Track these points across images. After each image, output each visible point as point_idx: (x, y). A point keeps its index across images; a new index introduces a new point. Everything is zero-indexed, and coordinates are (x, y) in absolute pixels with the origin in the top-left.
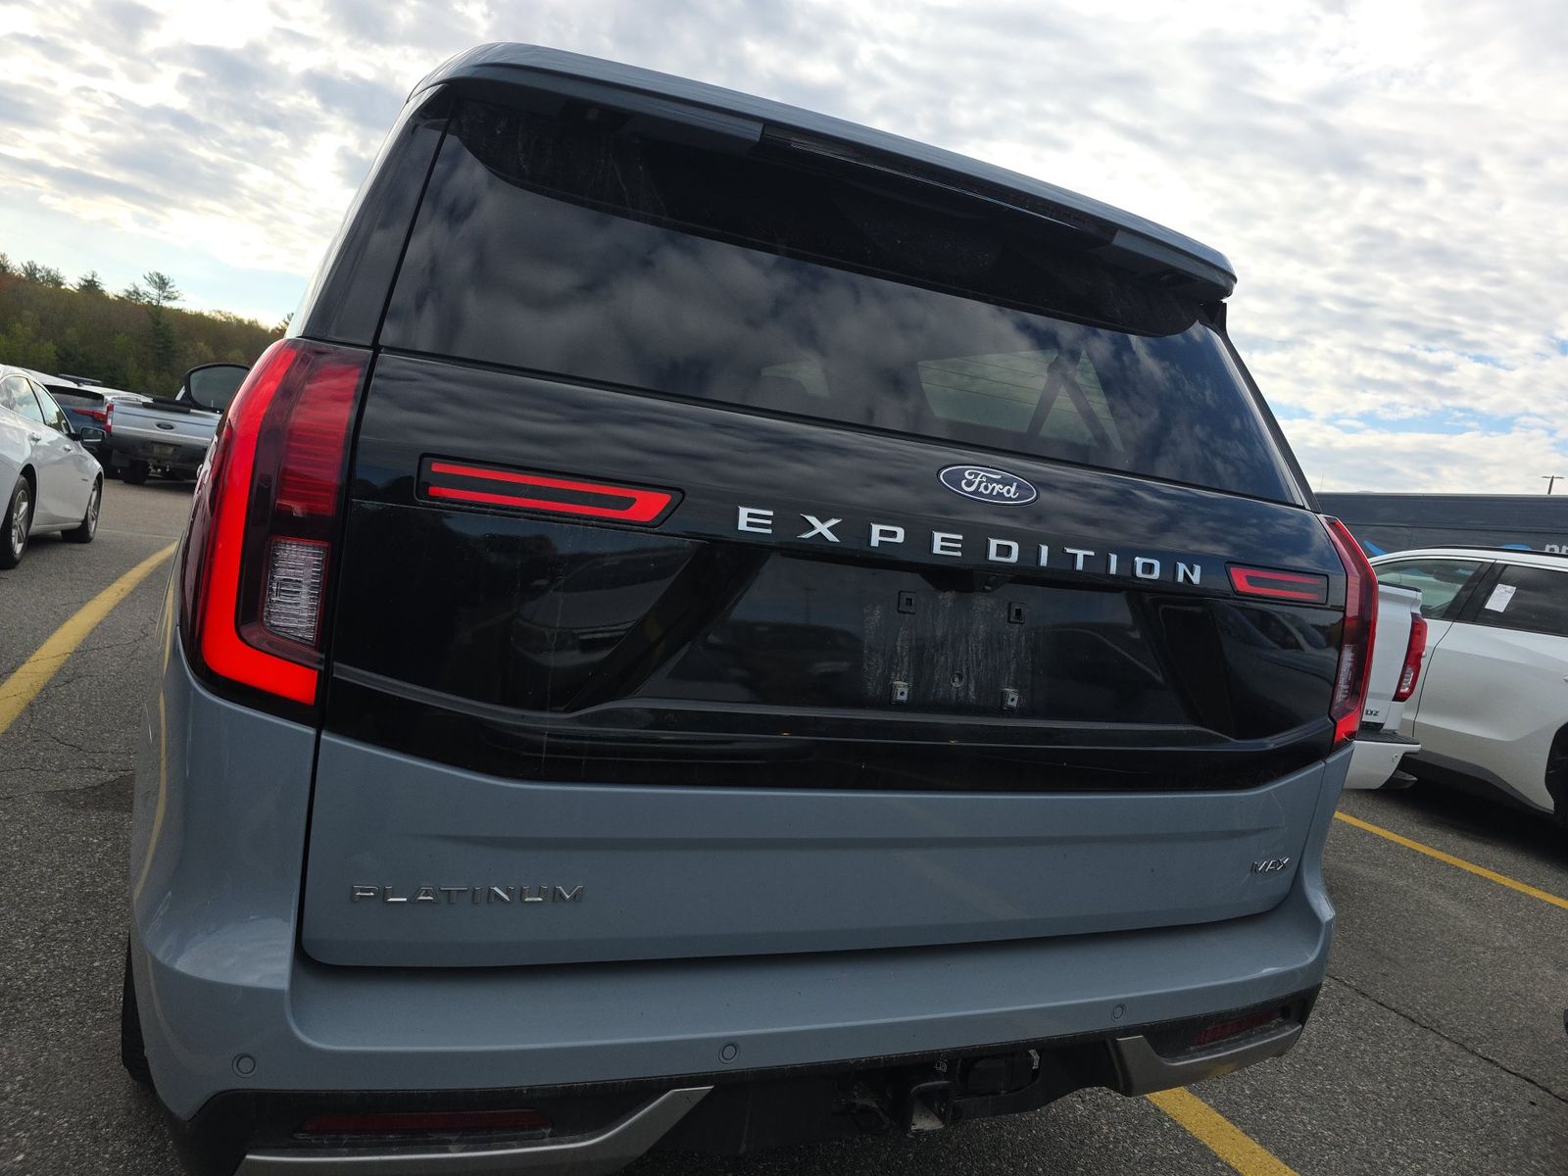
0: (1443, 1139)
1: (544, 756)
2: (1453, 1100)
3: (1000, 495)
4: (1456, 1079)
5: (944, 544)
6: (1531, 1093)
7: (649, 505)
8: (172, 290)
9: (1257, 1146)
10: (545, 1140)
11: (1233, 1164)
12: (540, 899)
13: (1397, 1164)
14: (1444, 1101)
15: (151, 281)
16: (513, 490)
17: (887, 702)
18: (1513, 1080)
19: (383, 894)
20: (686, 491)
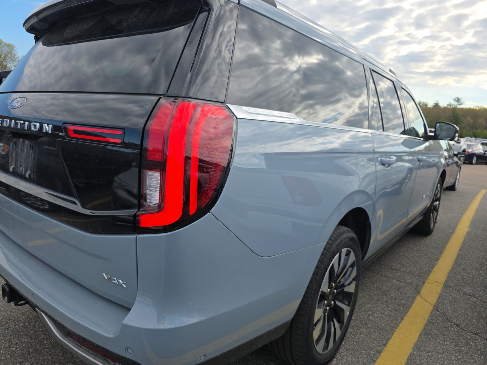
8: (462, 102)
15: (455, 100)
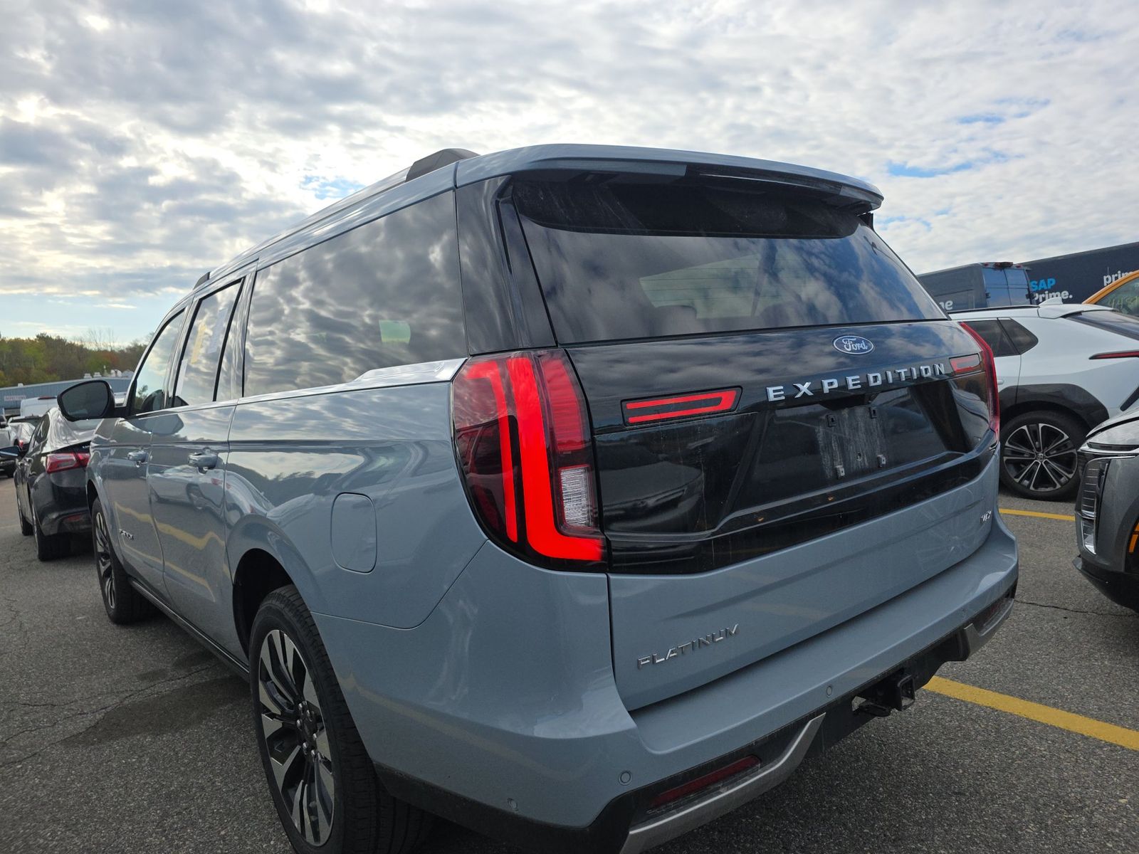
0: (1039, 650)
1: (731, 553)
2: (1031, 629)
3: (862, 350)
4: (1025, 618)
5: (854, 382)
6: (1062, 613)
7: (728, 399)
9: (962, 685)
10: (759, 770)
11: (958, 698)
12: (721, 638)
13: (1029, 669)
14: (1027, 631)
16: (667, 408)
17: (837, 479)
18: (1049, 610)
19: (653, 659)
20: (743, 387)
